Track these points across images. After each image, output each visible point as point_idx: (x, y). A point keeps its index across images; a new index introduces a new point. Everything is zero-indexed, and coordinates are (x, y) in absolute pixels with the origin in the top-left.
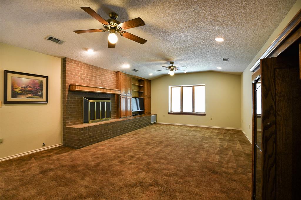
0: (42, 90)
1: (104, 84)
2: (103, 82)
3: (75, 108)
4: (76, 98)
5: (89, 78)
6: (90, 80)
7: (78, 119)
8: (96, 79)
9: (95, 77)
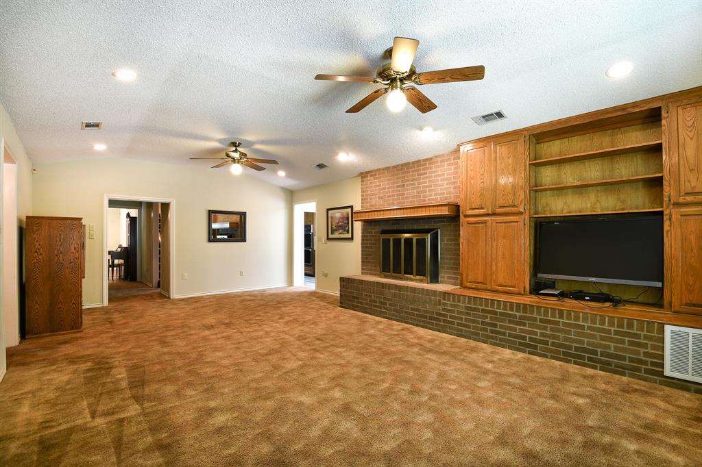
0: (348, 223)
1: (425, 196)
2: (422, 192)
3: (371, 248)
4: (373, 231)
5: (393, 191)
6: (393, 196)
7: (375, 267)
8: (405, 190)
9: (403, 186)
